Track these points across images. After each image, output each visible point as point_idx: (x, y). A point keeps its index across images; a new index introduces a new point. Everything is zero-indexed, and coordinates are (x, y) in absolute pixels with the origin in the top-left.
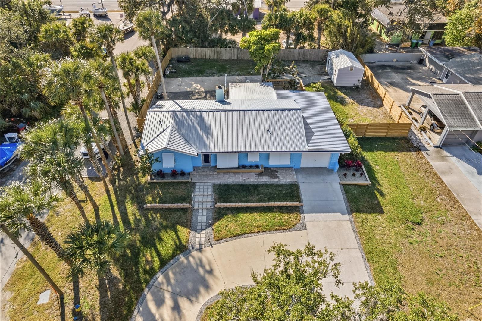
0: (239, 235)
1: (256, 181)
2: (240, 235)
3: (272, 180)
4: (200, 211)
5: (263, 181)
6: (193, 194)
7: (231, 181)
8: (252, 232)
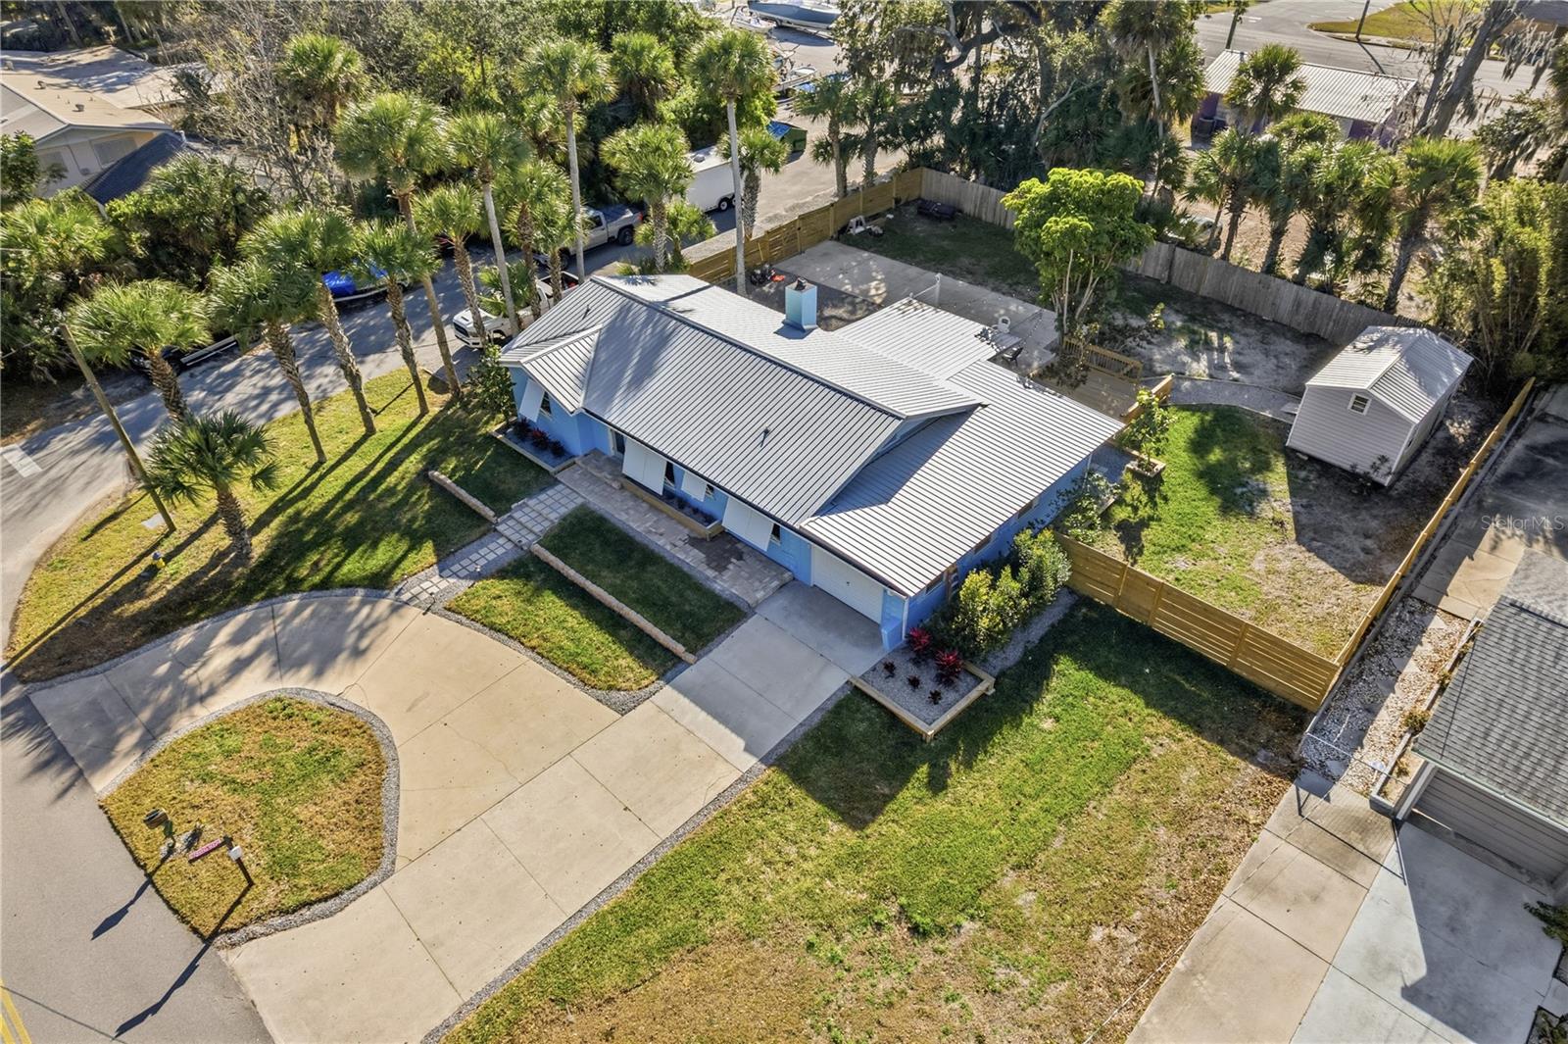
0: (492, 627)
1: (668, 547)
2: (495, 629)
3: (703, 568)
4: (501, 541)
5: (682, 557)
6: (525, 500)
7: (623, 517)
8: (523, 639)
